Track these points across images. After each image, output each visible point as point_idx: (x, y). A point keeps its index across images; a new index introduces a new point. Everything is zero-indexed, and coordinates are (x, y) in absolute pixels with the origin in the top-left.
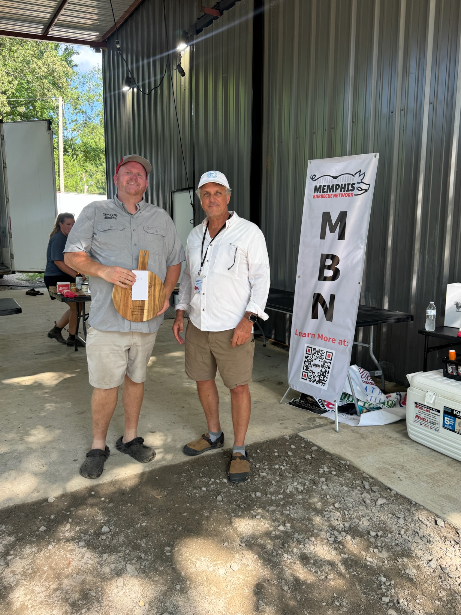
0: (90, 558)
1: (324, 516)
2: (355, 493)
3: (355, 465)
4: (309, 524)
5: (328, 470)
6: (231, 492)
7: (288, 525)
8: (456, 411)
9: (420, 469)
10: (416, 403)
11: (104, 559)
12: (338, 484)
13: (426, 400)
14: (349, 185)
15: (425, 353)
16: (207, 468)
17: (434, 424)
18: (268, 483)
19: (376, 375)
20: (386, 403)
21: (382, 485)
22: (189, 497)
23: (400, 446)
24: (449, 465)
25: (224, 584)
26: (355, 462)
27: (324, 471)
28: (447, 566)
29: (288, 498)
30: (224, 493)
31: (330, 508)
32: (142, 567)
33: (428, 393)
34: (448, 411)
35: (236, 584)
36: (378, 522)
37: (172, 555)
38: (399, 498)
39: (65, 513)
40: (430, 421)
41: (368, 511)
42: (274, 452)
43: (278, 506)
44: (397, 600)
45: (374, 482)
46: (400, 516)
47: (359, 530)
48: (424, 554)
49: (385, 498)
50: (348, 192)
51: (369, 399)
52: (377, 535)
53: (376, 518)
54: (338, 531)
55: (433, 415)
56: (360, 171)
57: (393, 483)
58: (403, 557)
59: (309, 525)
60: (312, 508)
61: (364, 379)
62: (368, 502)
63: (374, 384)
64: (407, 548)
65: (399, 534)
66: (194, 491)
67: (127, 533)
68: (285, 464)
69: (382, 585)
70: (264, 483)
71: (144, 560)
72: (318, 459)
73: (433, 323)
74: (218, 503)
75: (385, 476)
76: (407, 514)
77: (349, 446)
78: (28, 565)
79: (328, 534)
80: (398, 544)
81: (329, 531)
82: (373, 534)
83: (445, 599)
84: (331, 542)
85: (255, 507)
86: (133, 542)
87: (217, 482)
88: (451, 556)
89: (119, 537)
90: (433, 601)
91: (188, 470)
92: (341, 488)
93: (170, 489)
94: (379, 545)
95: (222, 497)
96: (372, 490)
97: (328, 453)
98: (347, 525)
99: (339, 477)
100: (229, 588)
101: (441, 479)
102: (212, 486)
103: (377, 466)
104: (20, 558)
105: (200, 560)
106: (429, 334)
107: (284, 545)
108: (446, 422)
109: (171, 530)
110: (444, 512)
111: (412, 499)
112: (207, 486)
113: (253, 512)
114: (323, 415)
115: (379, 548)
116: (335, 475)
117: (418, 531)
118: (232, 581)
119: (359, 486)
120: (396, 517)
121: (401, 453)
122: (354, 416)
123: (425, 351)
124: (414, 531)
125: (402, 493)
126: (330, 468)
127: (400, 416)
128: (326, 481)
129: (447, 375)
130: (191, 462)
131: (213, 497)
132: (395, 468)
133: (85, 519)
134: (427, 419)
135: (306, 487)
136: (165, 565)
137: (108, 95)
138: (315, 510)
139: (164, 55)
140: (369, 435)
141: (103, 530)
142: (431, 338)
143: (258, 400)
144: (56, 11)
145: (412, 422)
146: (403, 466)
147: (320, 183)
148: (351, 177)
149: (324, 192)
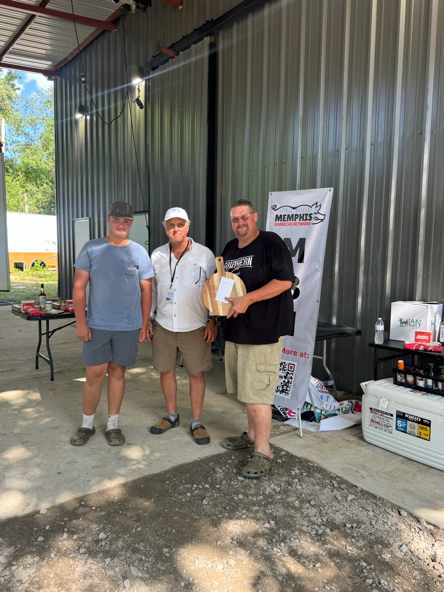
0: (93, 564)
1: (303, 512)
2: (327, 490)
3: (322, 467)
4: (291, 520)
5: (299, 472)
6: (214, 496)
7: (273, 522)
8: (407, 414)
9: (379, 468)
10: (371, 409)
11: (106, 564)
12: (310, 484)
13: (381, 405)
14: (306, 215)
15: (375, 364)
16: (189, 475)
17: (388, 427)
18: (247, 486)
19: (329, 385)
20: (341, 410)
21: (348, 483)
22: (176, 502)
23: (358, 448)
24: (403, 463)
25: (224, 578)
26: (321, 464)
27: (296, 473)
28: (416, 550)
29: (268, 499)
30: (208, 497)
31: (307, 505)
32: (145, 568)
33: (382, 399)
34: (400, 414)
35: (235, 578)
36: (351, 516)
37: (171, 555)
38: (364, 494)
39: (59, 523)
40: (384, 424)
41: (341, 507)
43: (260, 506)
44: (379, 581)
45: (341, 481)
46: (369, 509)
47: (336, 524)
48: (394, 541)
49: (353, 494)
50: (306, 222)
51: (325, 407)
52: (352, 527)
53: (349, 512)
54: (317, 525)
55: (387, 419)
56: (317, 203)
57: (358, 481)
58: (378, 545)
59: (291, 521)
60: (291, 506)
61: (319, 389)
62: (340, 498)
63: (328, 393)
64: (379, 536)
65: (371, 524)
66: (180, 497)
67: (124, 538)
69: (363, 569)
70: (243, 486)
71: (146, 562)
72: (288, 463)
73: (381, 337)
74: (205, 507)
75: (350, 475)
76: (374, 507)
77: (313, 450)
78: (33, 573)
79: (309, 528)
80: (371, 533)
81: (310, 525)
82: (349, 526)
83: (419, 578)
84: (313, 535)
85: (240, 508)
86: (132, 546)
87: (200, 488)
88: (417, 541)
89: (117, 542)
90: (409, 580)
91: (170, 478)
92: (314, 487)
93: (156, 496)
94: (355, 535)
95: (207, 500)
96: (340, 488)
97: (296, 457)
98: (325, 519)
99: (310, 478)
100: (229, 581)
101: (398, 475)
102: (196, 492)
103: (342, 467)
104: (24, 568)
105: (198, 558)
106: (378, 346)
107: (272, 541)
108: (398, 425)
109: (166, 534)
110: (406, 504)
111: (377, 494)
112: (191, 492)
113: (238, 513)
114: (286, 422)
115: (356, 538)
116: (306, 476)
117: (387, 521)
118: (231, 575)
119: (329, 484)
120: (366, 510)
121: (360, 454)
122: (313, 423)
123: (375, 362)
124: (383, 521)
125: (367, 489)
126: (300, 470)
127: (355, 422)
128: (299, 482)
129: (396, 383)
130: (171, 470)
131: (199, 502)
132: (357, 468)
133: (80, 527)
134: (381, 423)
135: (282, 488)
136: (166, 565)
137: (59, 122)
138: (294, 508)
139: (119, 88)
140: (330, 439)
141: (100, 537)
142: (380, 350)
143: (224, 411)
144: (11, 40)
145: (367, 426)
146: (364, 466)
147: (281, 213)
148: (308, 208)
149: (284, 221)
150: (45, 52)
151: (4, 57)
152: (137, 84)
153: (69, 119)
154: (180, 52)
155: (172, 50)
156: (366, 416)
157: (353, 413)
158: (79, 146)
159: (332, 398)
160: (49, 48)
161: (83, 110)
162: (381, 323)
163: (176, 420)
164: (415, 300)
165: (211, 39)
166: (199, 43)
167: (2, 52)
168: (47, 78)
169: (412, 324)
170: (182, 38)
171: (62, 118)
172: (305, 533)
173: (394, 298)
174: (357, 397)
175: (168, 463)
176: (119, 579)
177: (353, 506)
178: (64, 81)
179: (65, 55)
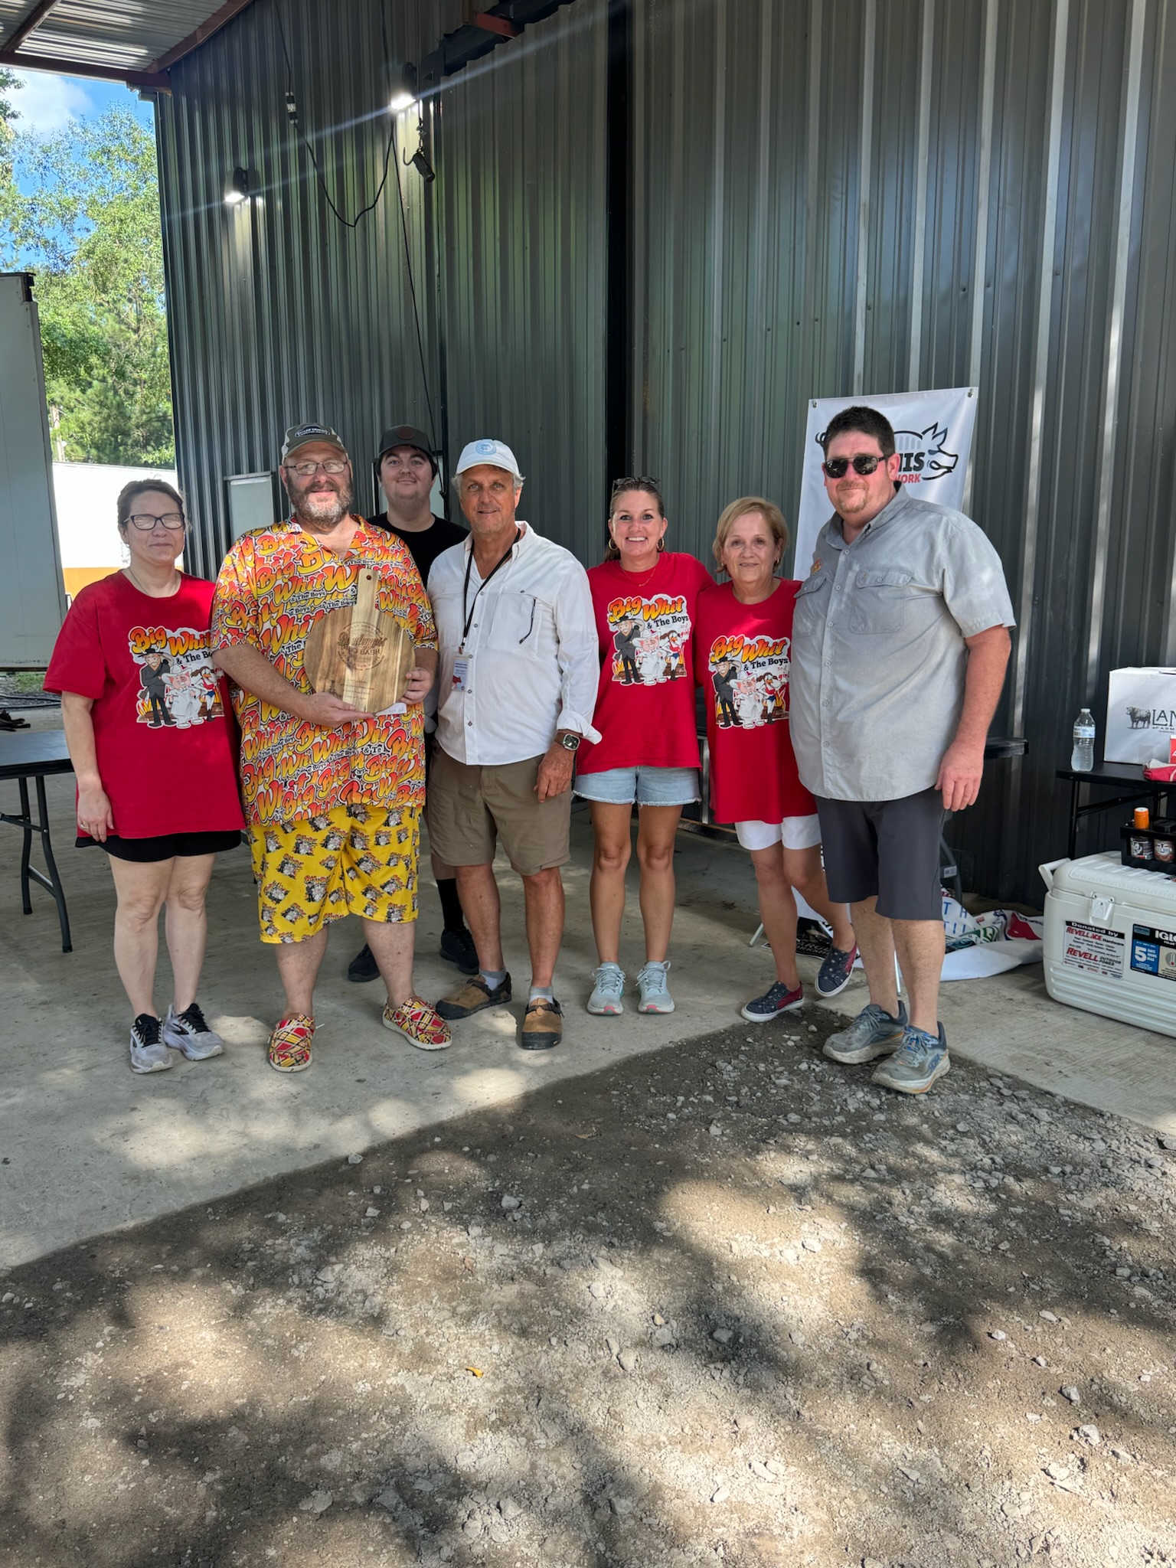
0: (508, 1255)
1: (944, 1147)
2: (987, 1102)
3: (961, 1056)
4: (920, 1162)
6: (732, 1117)
7: (883, 1167)
8: (1160, 931)
9: (1095, 1054)
13: (1095, 911)
14: (909, 456)
15: (1071, 821)
16: (659, 1077)
17: (1111, 962)
18: (801, 1098)
20: (982, 933)
21: (1031, 1088)
22: (649, 1132)
23: (1039, 1014)
24: (1149, 1043)
25: (805, 1275)
26: (961, 1050)
29: (856, 1121)
30: (719, 1120)
31: (949, 1133)
32: (626, 1261)
33: (1098, 899)
34: (1141, 932)
35: (828, 1273)
36: (1056, 1150)
37: (673, 1236)
38: (1074, 1108)
39: (400, 1180)
40: (1102, 958)
41: (1028, 1133)
42: (786, 1040)
43: (843, 1135)
44: (1142, 1272)
45: (1016, 1084)
46: (1094, 1137)
47: (1024, 1166)
49: (1048, 1108)
50: (908, 473)
52: (1063, 1172)
53: (1048, 1143)
54: (983, 1170)
55: (1110, 944)
56: (935, 426)
57: (1053, 1082)
58: (1128, 1203)
59: (923, 1165)
60: (914, 1135)
62: (1021, 1117)
64: (1128, 1188)
65: (1103, 1167)
66: (653, 1122)
67: (559, 1206)
68: (816, 1061)
69: (1105, 1250)
70: (791, 1097)
71: (623, 1249)
74: (717, 1140)
75: (1032, 1071)
76: (1104, 1133)
79: (968, 1177)
80: (1107, 1183)
81: (967, 1172)
82: (1056, 1170)
84: (979, 1190)
85: (798, 1142)
86: (581, 1220)
87: (694, 1102)
89: (546, 1212)
91: (617, 1084)
92: (955, 1098)
93: (599, 1120)
94: (1073, 1187)
95: (718, 1127)
96: (1017, 1097)
98: (997, 1159)
100: (817, 1280)
101: (1142, 1068)
102: (686, 1111)
103: (1009, 1054)
104: (358, 1267)
106: (1081, 777)
107: (889, 1202)
108: (1137, 957)
109: (648, 1195)
111: (1102, 1109)
112: (675, 1111)
113: (797, 1151)
115: (1075, 1192)
118: (818, 1269)
119: (988, 1090)
120: (1086, 1138)
121: (1045, 1027)
123: (1072, 815)
124: (1131, 1160)
125: (1078, 1100)
127: (1020, 958)
129: (1129, 861)
130: (615, 1068)
131: (700, 1130)
132: (1046, 1055)
133: (451, 1187)
134: (1094, 954)
135: (883, 1099)
136: (670, 1254)
137: (176, 216)
138: (920, 1138)
139: (348, 124)
140: (966, 997)
141: (504, 1204)
142: (1084, 785)
143: (698, 943)
145: (1057, 964)
146: (1060, 1051)
148: (913, 440)
150: (127, 22)
151: (25, 38)
152: (401, 111)
153: (203, 208)
154: (527, 26)
155: (501, 17)
156: (1055, 941)
157: (1007, 939)
158: (234, 279)
159: (957, 908)
160: (138, 8)
161: (245, 182)
162: (1089, 719)
163: (499, 986)
164: (1164, 666)
167: (19, 24)
168: (137, 92)
169: (1162, 721)
171: (183, 207)
173: (1111, 660)
174: (1010, 904)
175: (604, 1053)
176: (576, 1281)
177: (1056, 1132)
178: (184, 100)
179: (187, 31)
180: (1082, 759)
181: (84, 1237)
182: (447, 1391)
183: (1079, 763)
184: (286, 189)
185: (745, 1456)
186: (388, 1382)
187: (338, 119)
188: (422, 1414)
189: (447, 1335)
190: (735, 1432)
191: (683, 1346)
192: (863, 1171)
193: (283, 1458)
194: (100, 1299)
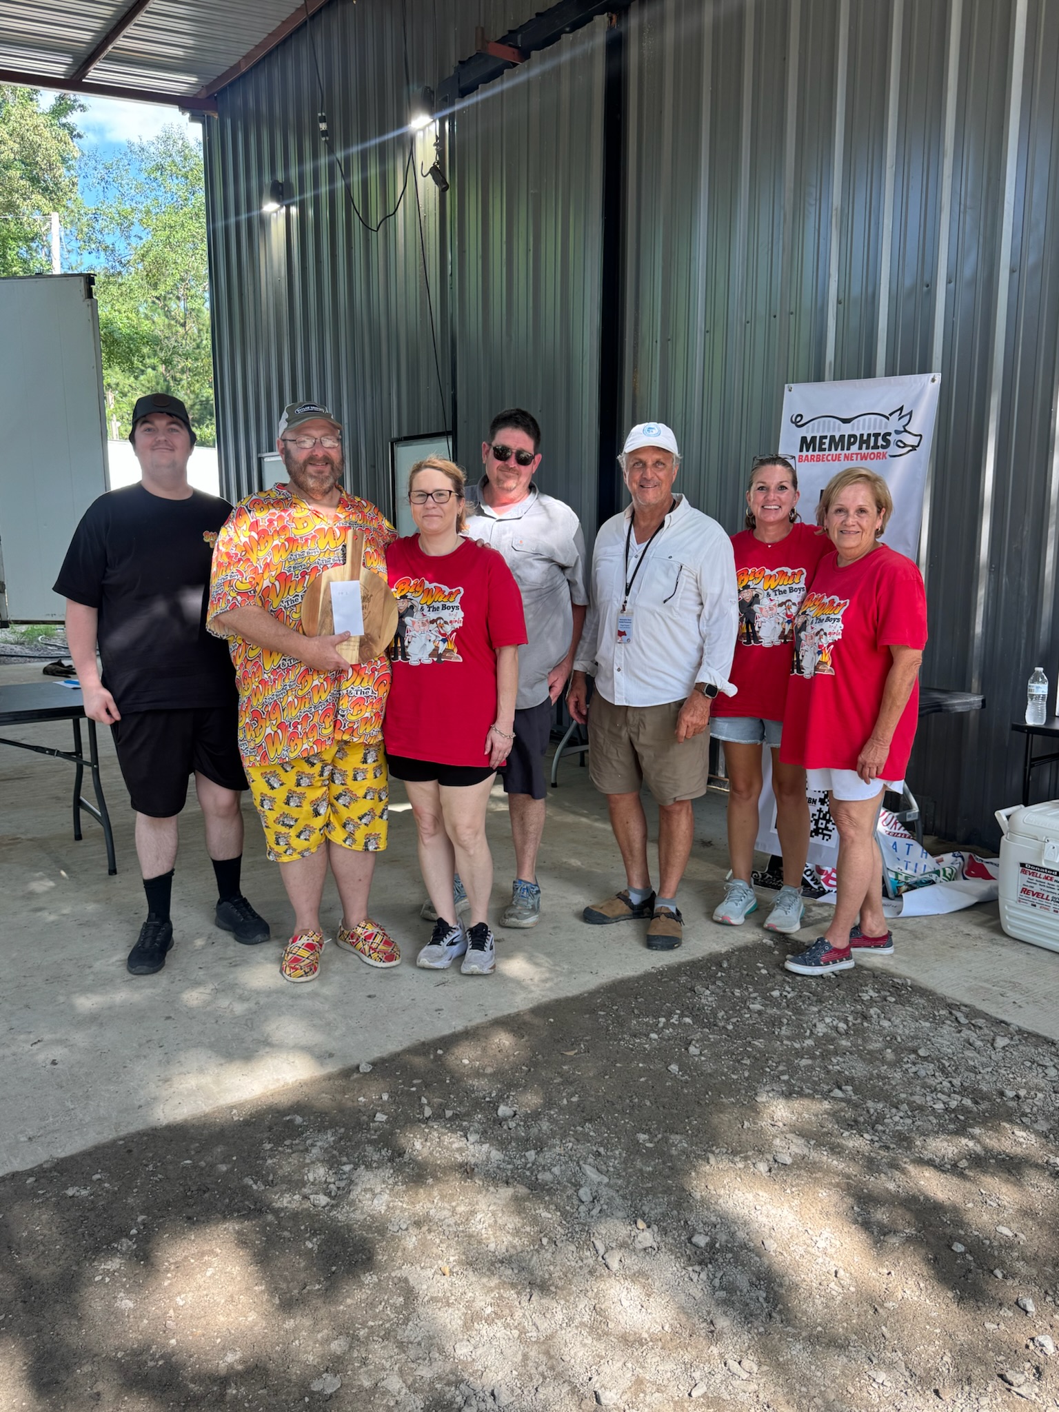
0: (503, 1160)
1: (907, 1070)
2: (947, 1029)
3: (923, 986)
4: (884, 1084)
5: (877, 995)
6: (709, 1038)
7: (849, 1088)
9: (1048, 986)
11: (529, 1161)
12: (908, 1018)
13: (1046, 856)
14: (877, 435)
15: (1025, 770)
16: (642, 1000)
18: (775, 1022)
19: (908, 820)
20: (941, 873)
21: (987, 1016)
23: (995, 949)
26: (921, 981)
27: (871, 997)
29: (825, 1044)
30: (697, 1041)
31: (910, 1057)
32: (611, 1169)
33: (1050, 843)
35: (798, 1185)
36: (1012, 1076)
37: (655, 1147)
38: (1028, 1037)
39: (405, 1089)
40: (1053, 898)
41: (984, 1059)
42: (759, 969)
43: (813, 1057)
45: (972, 1012)
46: (1048, 1065)
47: (981, 1091)
49: (1004, 1036)
50: (876, 451)
51: (904, 868)
52: (1018, 1097)
53: (1004, 1069)
54: (943, 1093)
56: (901, 409)
57: (1008, 1012)
59: (887, 1087)
60: (878, 1059)
61: (888, 829)
62: (979, 1043)
63: (909, 838)
65: (1056, 1092)
66: (637, 1041)
67: (551, 1117)
68: (788, 988)
70: (764, 1021)
71: (609, 1157)
72: (848, 977)
73: (1042, 710)
74: (696, 1059)
75: (988, 1002)
76: (1056, 1060)
79: (929, 1098)
81: (927, 1094)
82: (1011, 1094)
84: (939, 1111)
86: (571, 1130)
87: (674, 1024)
89: (538, 1122)
91: (605, 1005)
92: (917, 1024)
93: (587, 1038)
94: (1028, 1111)
95: (696, 1047)
96: (975, 1025)
98: (957, 1082)
99: (903, 1006)
100: (789, 1191)
102: (667, 1031)
103: (966, 985)
104: (367, 1167)
105: (712, 1152)
106: (1033, 730)
107: (855, 1121)
109: (632, 1108)
112: (657, 1032)
113: (769, 1071)
114: (822, 899)
115: (1030, 1115)
116: (896, 1003)
119: (947, 1019)
120: (1039, 1065)
121: (1000, 960)
123: (1026, 765)
125: (1030, 1029)
126: (879, 992)
127: (976, 896)
128: (883, 1013)
130: (602, 990)
131: (680, 1050)
132: (1001, 987)
133: (452, 1096)
134: (1046, 894)
135: (850, 1024)
136: (652, 1163)
137: (220, 224)
138: (884, 1061)
139: (374, 142)
140: (927, 932)
141: (500, 1112)
142: (1037, 738)
144: (111, 27)
145: (1012, 903)
146: (1014, 983)
147: (813, 431)
148: (881, 421)
149: (821, 449)
150: (182, 53)
151: (91, 68)
152: (420, 130)
153: (243, 217)
154: (533, 53)
155: (510, 46)
156: (1009, 881)
157: (965, 879)
158: (270, 280)
159: (917, 849)
160: (189, 42)
161: (281, 193)
162: (1043, 678)
165: (611, 19)
166: (580, 31)
167: (86, 57)
168: (188, 115)
170: (534, 17)
171: (226, 217)
172: (921, 1108)
174: (967, 847)
175: (592, 976)
176: (565, 1187)
177: (1010, 1058)
178: (229, 122)
179: (233, 60)
180: (1037, 715)
181: (122, 1133)
182: (446, 1285)
183: (1033, 717)
184: (317, 199)
185: (720, 1354)
186: (393, 1274)
187: (364, 138)
188: (423, 1305)
189: (447, 1233)
190: (712, 1332)
191: (663, 1250)
192: (830, 1091)
193: (297, 1342)
194: (135, 1190)
